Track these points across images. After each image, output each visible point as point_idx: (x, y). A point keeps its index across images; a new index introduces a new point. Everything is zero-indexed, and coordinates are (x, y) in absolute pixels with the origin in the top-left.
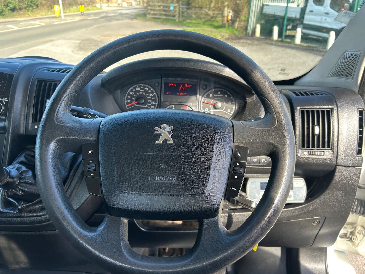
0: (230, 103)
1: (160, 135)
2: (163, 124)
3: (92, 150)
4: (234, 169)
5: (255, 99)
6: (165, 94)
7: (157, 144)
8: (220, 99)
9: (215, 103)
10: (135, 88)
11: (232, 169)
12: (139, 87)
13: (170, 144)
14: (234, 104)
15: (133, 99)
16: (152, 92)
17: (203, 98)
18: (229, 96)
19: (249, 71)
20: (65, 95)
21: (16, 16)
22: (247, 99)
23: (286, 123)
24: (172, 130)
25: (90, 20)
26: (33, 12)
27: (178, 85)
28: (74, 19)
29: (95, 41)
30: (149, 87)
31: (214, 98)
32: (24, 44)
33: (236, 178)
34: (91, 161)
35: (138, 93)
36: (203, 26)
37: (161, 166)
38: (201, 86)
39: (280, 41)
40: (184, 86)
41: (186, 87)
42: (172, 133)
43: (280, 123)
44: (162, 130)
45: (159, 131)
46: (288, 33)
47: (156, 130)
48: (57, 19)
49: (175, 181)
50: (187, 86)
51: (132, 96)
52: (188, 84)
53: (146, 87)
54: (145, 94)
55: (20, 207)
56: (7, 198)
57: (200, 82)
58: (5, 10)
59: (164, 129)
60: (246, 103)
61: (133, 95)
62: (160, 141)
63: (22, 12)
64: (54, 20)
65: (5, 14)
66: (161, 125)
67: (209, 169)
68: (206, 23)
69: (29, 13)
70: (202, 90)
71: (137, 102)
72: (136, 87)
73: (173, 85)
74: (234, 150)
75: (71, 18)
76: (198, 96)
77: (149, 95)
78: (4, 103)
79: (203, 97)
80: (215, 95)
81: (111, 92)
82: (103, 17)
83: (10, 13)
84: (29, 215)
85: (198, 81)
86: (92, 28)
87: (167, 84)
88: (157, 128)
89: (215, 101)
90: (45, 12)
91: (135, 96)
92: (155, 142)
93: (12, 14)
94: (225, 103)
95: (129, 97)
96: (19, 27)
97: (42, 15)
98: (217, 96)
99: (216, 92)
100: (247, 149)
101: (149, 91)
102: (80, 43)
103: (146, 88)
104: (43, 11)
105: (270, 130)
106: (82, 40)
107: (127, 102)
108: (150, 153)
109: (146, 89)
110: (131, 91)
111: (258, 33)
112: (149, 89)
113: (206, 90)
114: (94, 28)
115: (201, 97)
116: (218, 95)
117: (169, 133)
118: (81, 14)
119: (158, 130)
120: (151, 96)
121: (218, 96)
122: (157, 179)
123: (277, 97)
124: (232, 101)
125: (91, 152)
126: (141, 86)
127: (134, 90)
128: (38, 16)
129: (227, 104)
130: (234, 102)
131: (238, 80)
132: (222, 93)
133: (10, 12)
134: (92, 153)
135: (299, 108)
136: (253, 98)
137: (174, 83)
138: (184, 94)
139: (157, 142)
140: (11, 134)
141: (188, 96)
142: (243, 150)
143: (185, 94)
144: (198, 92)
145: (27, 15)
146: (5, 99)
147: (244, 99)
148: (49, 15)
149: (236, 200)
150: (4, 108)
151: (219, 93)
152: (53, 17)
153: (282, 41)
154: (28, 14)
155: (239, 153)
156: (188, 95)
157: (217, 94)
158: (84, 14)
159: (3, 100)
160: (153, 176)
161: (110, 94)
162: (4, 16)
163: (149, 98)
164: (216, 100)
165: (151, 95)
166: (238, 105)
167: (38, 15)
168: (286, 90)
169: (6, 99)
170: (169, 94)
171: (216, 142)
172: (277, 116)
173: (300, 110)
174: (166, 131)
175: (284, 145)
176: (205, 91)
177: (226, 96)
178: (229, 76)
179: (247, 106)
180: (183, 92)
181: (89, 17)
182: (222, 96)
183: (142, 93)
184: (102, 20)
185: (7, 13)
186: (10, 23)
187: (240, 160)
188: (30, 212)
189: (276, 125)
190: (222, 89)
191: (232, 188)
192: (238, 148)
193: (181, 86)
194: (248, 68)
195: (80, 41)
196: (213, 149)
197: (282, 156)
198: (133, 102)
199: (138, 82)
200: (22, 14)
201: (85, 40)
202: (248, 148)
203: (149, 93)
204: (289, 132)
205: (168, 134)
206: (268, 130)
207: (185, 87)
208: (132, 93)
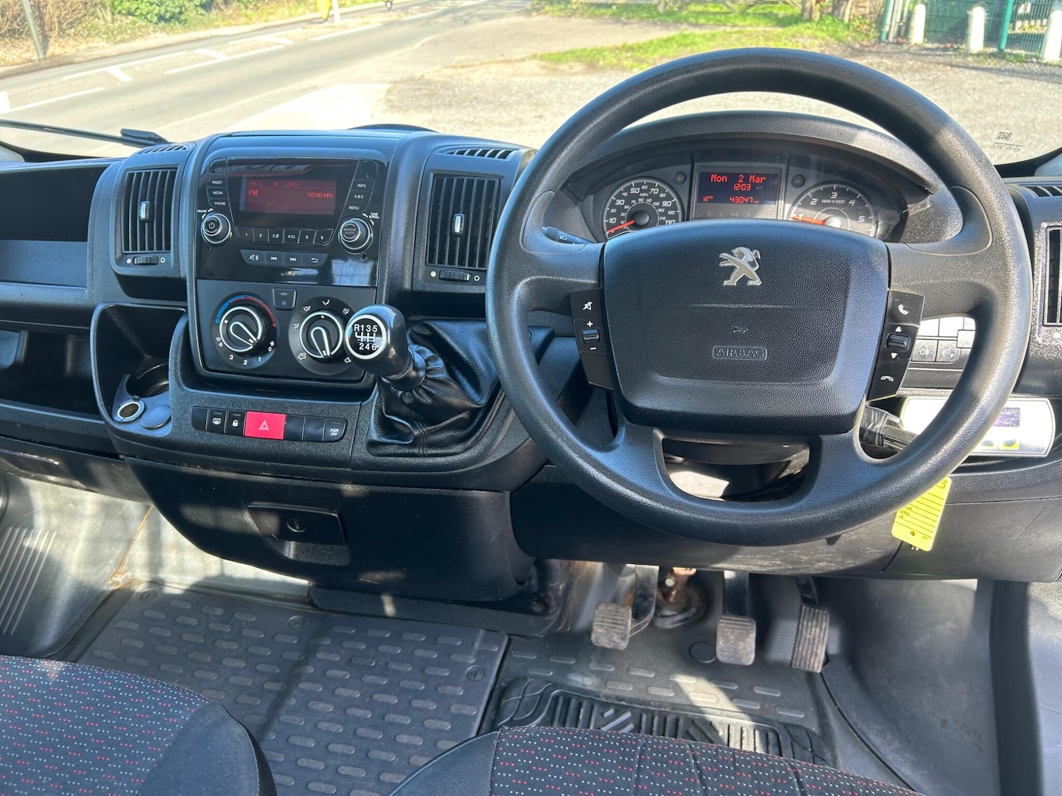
0: (862, 218)
1: (732, 269)
2: (737, 247)
3: (590, 303)
4: (889, 340)
5: (928, 206)
6: (700, 200)
7: (726, 286)
8: (837, 209)
9: (823, 219)
10: (628, 190)
11: (884, 340)
12: (636, 185)
13: (753, 287)
14: (873, 222)
15: (623, 214)
16: (668, 198)
17: (795, 208)
18: (860, 201)
19: (930, 132)
20: (537, 194)
21: (217, 23)
22: (909, 206)
23: (1012, 240)
24: (757, 259)
25: (410, 22)
26: (258, 8)
27: (733, 178)
28: (368, 23)
29: (429, 83)
30: (662, 185)
31: (819, 206)
32: (246, 101)
33: (893, 357)
34: (590, 324)
35: (634, 202)
36: (739, 22)
37: (735, 329)
38: (790, 178)
39: (993, 55)
40: (746, 180)
41: (751, 183)
42: (757, 264)
43: (999, 242)
44: (738, 260)
45: (729, 260)
46: (1021, 27)
47: (723, 260)
48: (323, 25)
49: (766, 358)
50: (755, 179)
51: (621, 209)
52: (757, 175)
53: (653, 186)
54: (652, 203)
55: (416, 433)
56: (387, 416)
57: (788, 170)
58: (187, 6)
59: (741, 256)
60: (904, 218)
61: (623, 206)
62: (732, 281)
63: (231, 12)
64: (316, 29)
65: (188, 18)
66: (734, 248)
67: (837, 338)
68: (750, 11)
69: (249, 12)
70: (791, 188)
71: (632, 222)
72: (631, 186)
73: (719, 179)
74: (890, 302)
75: (359, 20)
76: (783, 202)
77: (661, 204)
78: (373, 223)
79: (794, 205)
80: (824, 201)
81: (577, 199)
82: (445, 13)
83: (201, 14)
84: (429, 452)
85: (783, 166)
86: (417, 46)
87: (705, 177)
88: (724, 255)
89: (825, 216)
90: (289, 8)
91: (626, 207)
92: (723, 282)
93: (205, 19)
94: (849, 220)
95: (613, 211)
96: (229, 55)
97: (282, 18)
98: (828, 201)
99: (827, 193)
100: (920, 299)
101: (662, 195)
102: (389, 92)
103: (655, 188)
104: (284, 6)
105: (974, 256)
106: (395, 83)
107: (608, 224)
108: (713, 305)
109: (655, 191)
110: (619, 196)
111: (917, 34)
112: (661, 190)
113: (802, 188)
114: (423, 44)
115: (788, 206)
116: (833, 199)
117: (753, 264)
118: (386, 5)
119: (727, 260)
120: (666, 208)
121: (833, 201)
122: (729, 354)
123: (994, 184)
124: (867, 214)
125: (588, 306)
126: (643, 184)
127: (625, 194)
128: (274, 21)
129: (854, 222)
130: (872, 217)
131: (890, 158)
132: (842, 193)
133: (201, 11)
134: (590, 309)
135: (1045, 225)
136: (924, 205)
137: (722, 175)
138: (747, 200)
139: (726, 283)
140: (387, 287)
141: (756, 204)
142: (913, 302)
143: (749, 200)
144: (782, 194)
145: (243, 20)
146: (375, 215)
147: (902, 206)
148: (300, 15)
149: (879, 434)
150: (372, 235)
151: (835, 195)
152: (310, 22)
153: (1000, 55)
154: (246, 16)
155: (901, 308)
156: (755, 202)
157: (829, 198)
158: (393, 7)
159: (370, 217)
160: (719, 348)
161: (576, 204)
162: (186, 25)
163: (659, 213)
164: (826, 212)
165: (665, 204)
166: (885, 224)
167: (271, 17)
168: (1013, 185)
169: (377, 214)
170: (709, 201)
171: (852, 285)
172: (992, 225)
173: (1049, 230)
174: (744, 261)
175: (1005, 286)
176: (800, 190)
177: (852, 202)
178: (869, 150)
179: (908, 223)
180: (745, 194)
181: (407, 14)
182: (842, 202)
183: (645, 201)
184: (442, 20)
185: (193, 14)
186: (202, 43)
187: (904, 321)
188: (431, 445)
189: (989, 245)
190: (842, 186)
191: (884, 378)
192: (900, 297)
193: (740, 181)
194: (927, 123)
195: (389, 86)
196: (846, 297)
197: (1001, 310)
198: (622, 222)
199: (636, 174)
200: (230, 17)
201: (402, 82)
202: (923, 297)
203: (661, 200)
204: (1020, 259)
205: (749, 267)
206: (969, 257)
207: (749, 183)
208: (619, 202)
